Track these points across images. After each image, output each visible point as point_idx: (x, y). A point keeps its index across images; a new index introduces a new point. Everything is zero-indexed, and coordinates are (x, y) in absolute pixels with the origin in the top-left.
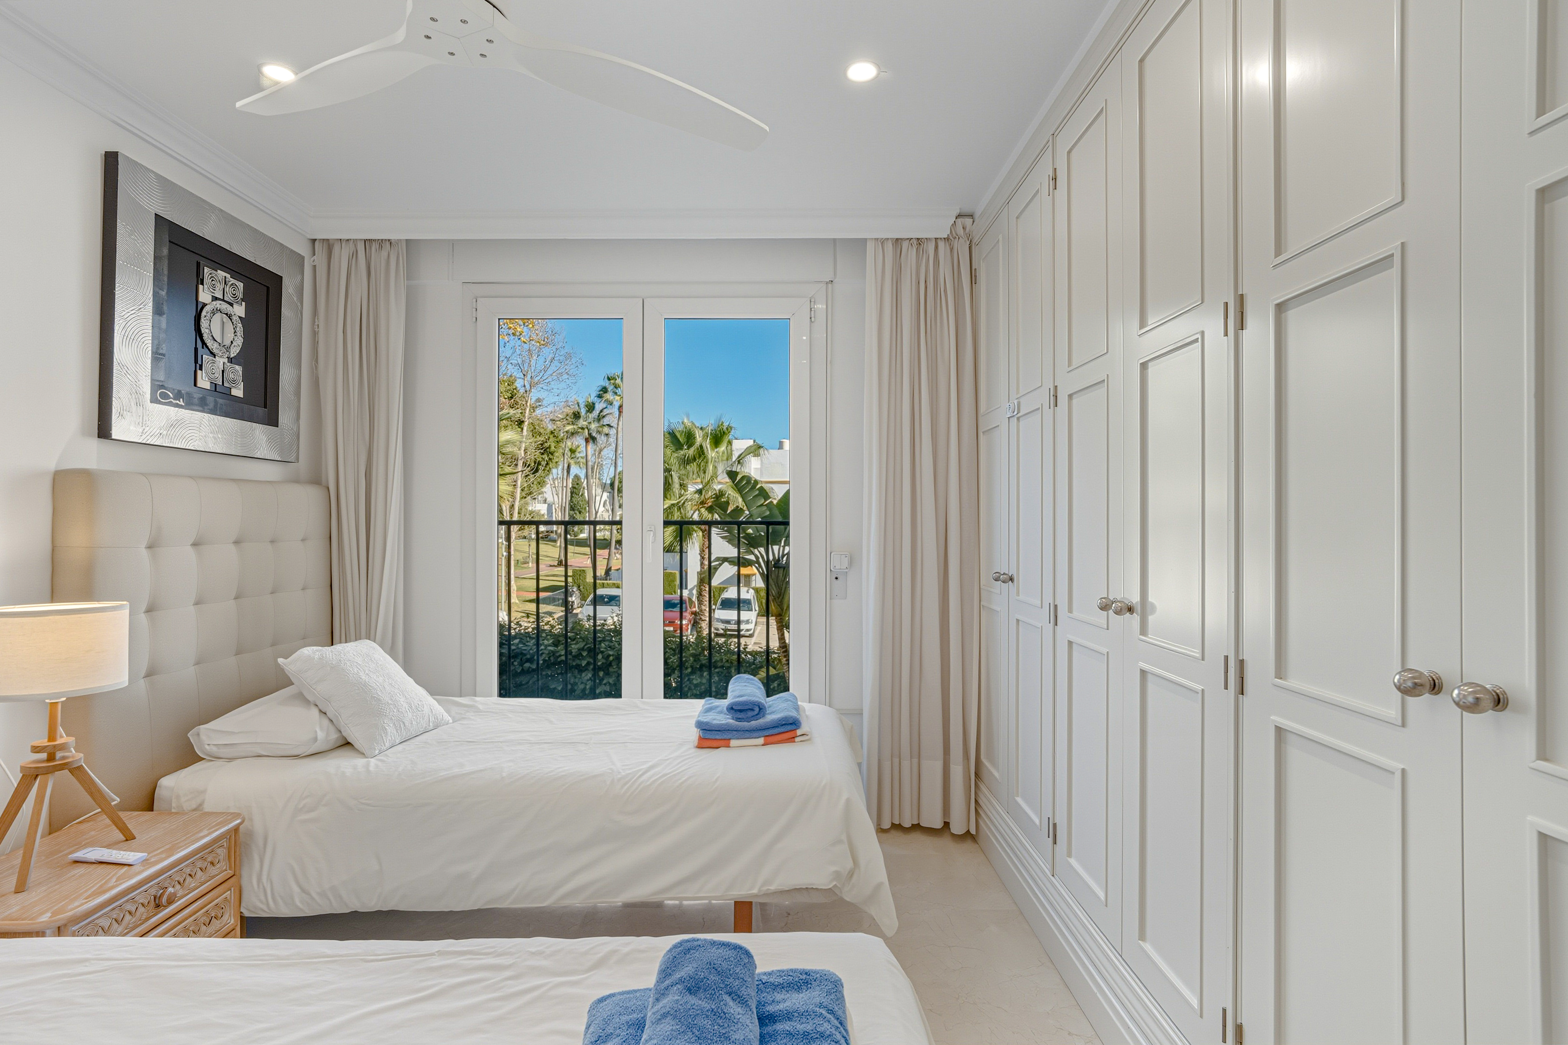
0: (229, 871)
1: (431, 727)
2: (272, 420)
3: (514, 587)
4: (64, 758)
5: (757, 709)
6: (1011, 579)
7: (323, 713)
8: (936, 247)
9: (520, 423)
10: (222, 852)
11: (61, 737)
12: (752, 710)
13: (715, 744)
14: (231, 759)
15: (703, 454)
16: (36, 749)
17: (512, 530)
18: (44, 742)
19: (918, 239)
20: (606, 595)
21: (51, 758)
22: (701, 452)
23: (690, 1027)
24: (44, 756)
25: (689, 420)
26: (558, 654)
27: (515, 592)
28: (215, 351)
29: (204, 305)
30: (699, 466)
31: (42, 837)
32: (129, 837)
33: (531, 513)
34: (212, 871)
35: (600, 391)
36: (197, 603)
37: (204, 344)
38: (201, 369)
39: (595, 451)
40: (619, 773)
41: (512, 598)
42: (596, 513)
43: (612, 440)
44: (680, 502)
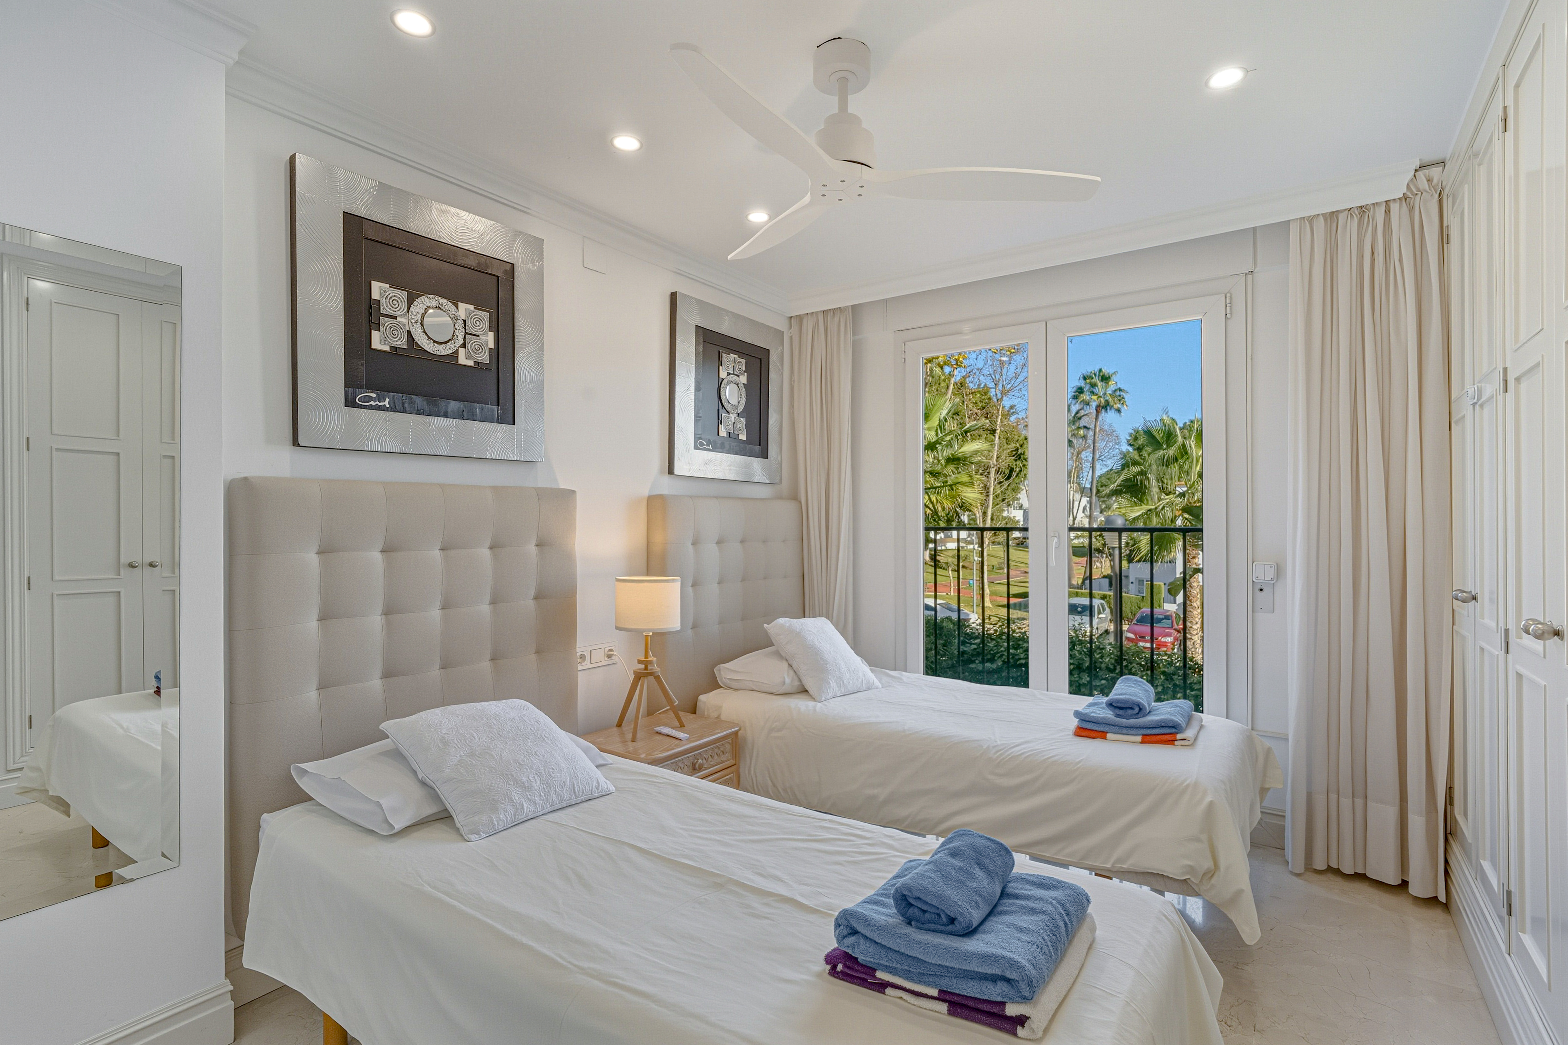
0: (732, 761)
1: (864, 688)
2: (764, 455)
3: (987, 591)
4: (652, 669)
5: (1137, 709)
6: (1474, 598)
7: (790, 666)
8: (1388, 211)
9: (993, 432)
10: (728, 747)
11: (650, 657)
12: (1132, 708)
13: (1092, 734)
14: (736, 690)
15: (1186, 453)
16: (640, 662)
17: (985, 536)
18: (643, 658)
19: (1361, 207)
20: (1079, 604)
21: (646, 668)
22: (1184, 451)
23: (940, 871)
24: (643, 666)
25: (1168, 416)
26: (1017, 657)
27: (988, 596)
28: (729, 410)
29: (723, 379)
30: (1181, 467)
31: (642, 717)
32: (682, 725)
33: (1004, 518)
34: (723, 757)
35: (1074, 392)
36: (719, 583)
37: (723, 406)
38: (721, 424)
39: (1073, 454)
40: (996, 742)
41: (985, 602)
42: (1074, 519)
43: (1090, 442)
44: (1159, 506)
